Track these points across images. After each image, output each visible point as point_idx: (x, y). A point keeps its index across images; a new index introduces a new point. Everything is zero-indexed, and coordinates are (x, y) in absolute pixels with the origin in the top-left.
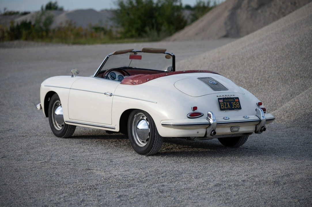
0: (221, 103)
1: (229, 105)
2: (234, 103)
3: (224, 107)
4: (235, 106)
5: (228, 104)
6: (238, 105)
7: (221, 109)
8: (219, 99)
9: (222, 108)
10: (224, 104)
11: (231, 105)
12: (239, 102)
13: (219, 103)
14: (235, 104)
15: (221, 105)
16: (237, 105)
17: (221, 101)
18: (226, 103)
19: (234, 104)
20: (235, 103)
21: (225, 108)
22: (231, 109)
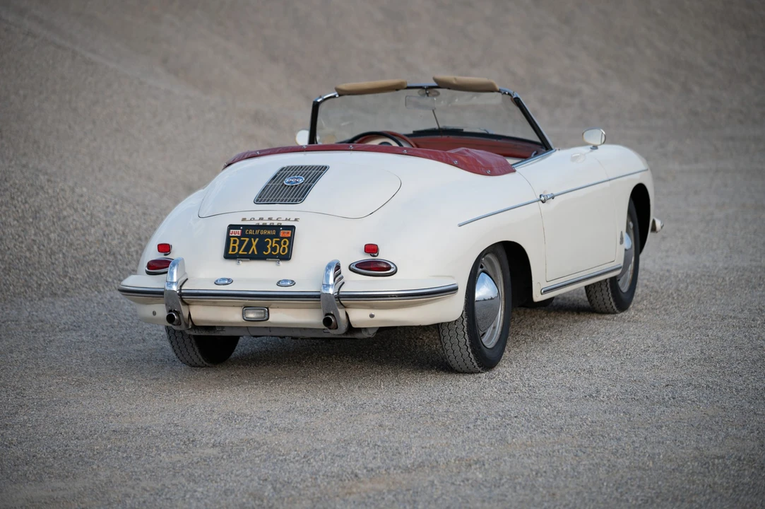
0: (232, 239)
1: (254, 247)
2: (274, 240)
3: (239, 250)
4: (274, 249)
5: (254, 244)
6: (283, 246)
7: (228, 256)
8: (231, 227)
9: (230, 252)
10: (242, 243)
11: (262, 246)
12: (291, 239)
13: (228, 238)
14: (274, 245)
15: (232, 245)
16: (280, 246)
17: (238, 232)
18: (247, 239)
19: (272, 243)
20: (276, 242)
21: (240, 252)
22: (260, 255)
